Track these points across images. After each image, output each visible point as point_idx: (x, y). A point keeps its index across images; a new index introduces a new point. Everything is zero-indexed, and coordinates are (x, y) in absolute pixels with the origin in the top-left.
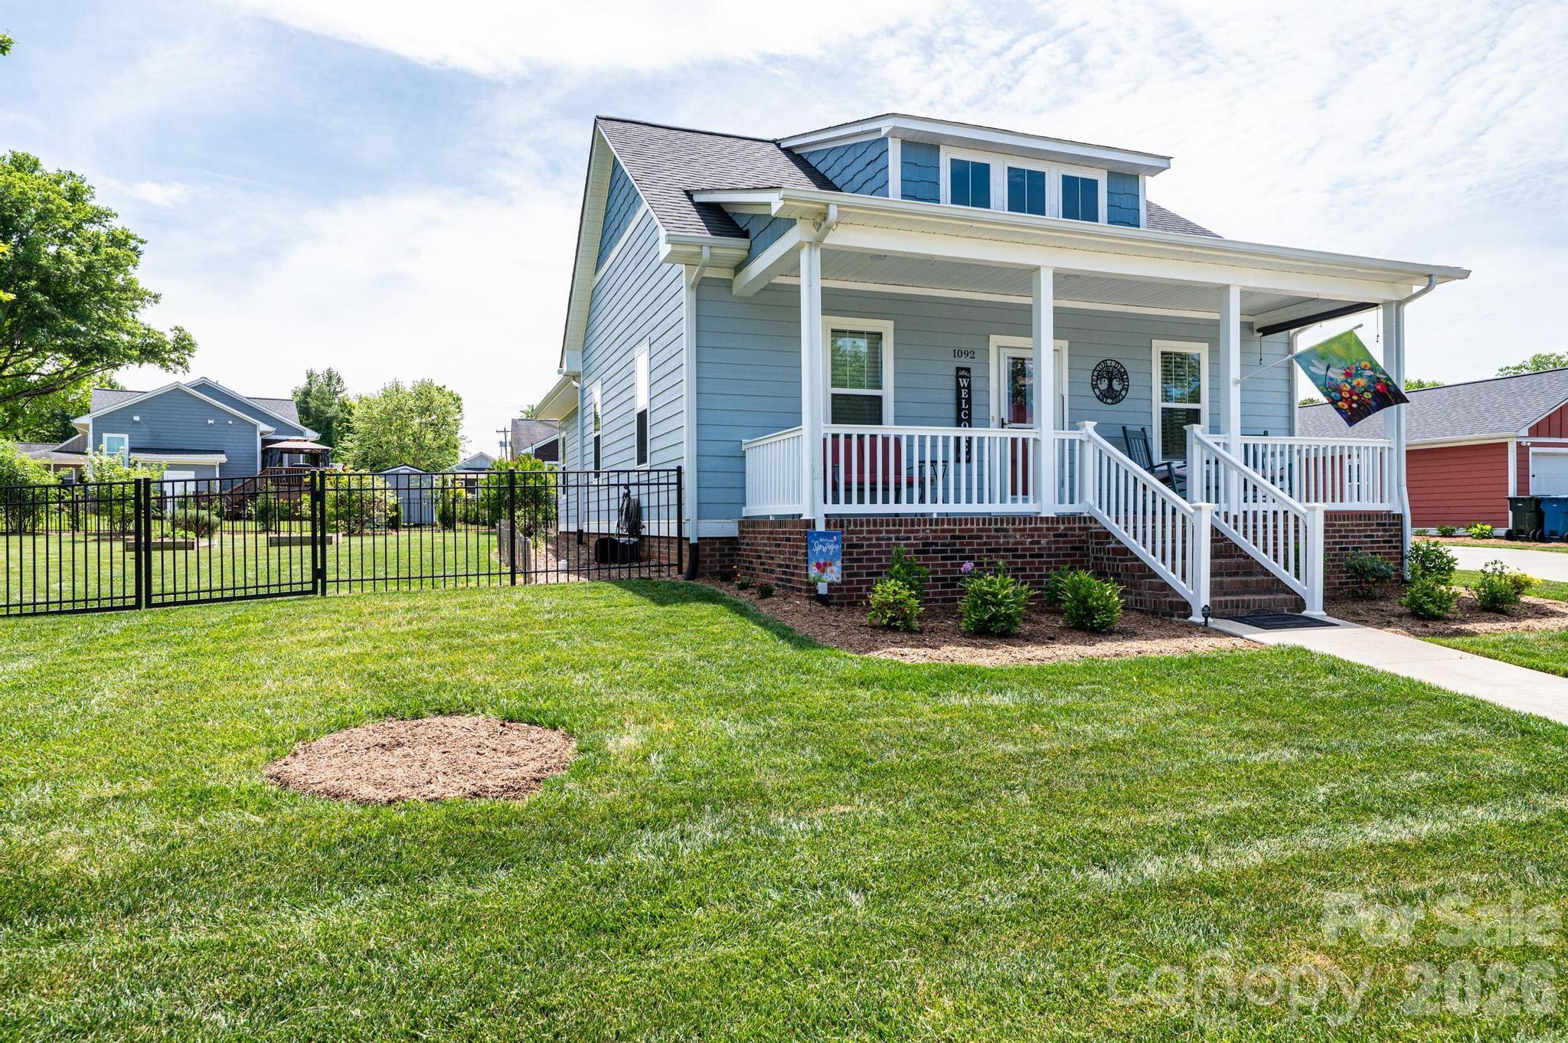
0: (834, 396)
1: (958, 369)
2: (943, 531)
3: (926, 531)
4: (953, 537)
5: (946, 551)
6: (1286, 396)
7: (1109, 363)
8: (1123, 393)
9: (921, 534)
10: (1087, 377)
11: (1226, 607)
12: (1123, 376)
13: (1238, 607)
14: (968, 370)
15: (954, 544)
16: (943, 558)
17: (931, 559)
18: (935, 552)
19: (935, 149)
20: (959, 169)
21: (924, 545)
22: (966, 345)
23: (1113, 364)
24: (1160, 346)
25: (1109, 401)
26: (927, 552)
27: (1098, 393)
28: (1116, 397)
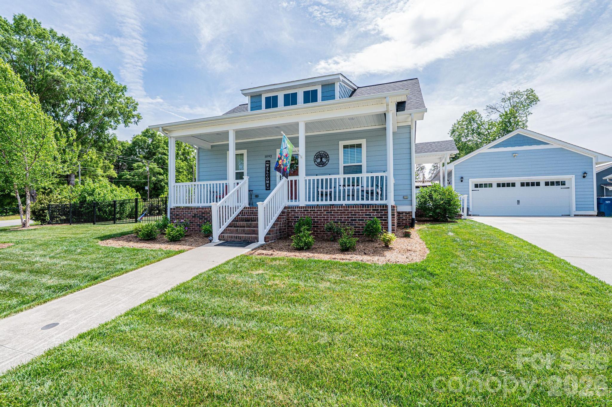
0: (236, 173)
1: (266, 161)
2: (199, 211)
3: (195, 211)
4: (202, 213)
5: (200, 217)
6: (409, 155)
7: (321, 152)
8: (327, 162)
9: (194, 212)
10: (312, 158)
11: (232, 238)
12: (327, 156)
13: (236, 238)
14: (269, 161)
15: (202, 215)
16: (199, 219)
17: (196, 219)
18: (197, 217)
19: (261, 95)
20: (268, 99)
21: (195, 215)
22: (268, 153)
23: (323, 152)
24: (342, 144)
25: (321, 166)
26: (195, 217)
27: (316, 163)
28: (324, 164)
